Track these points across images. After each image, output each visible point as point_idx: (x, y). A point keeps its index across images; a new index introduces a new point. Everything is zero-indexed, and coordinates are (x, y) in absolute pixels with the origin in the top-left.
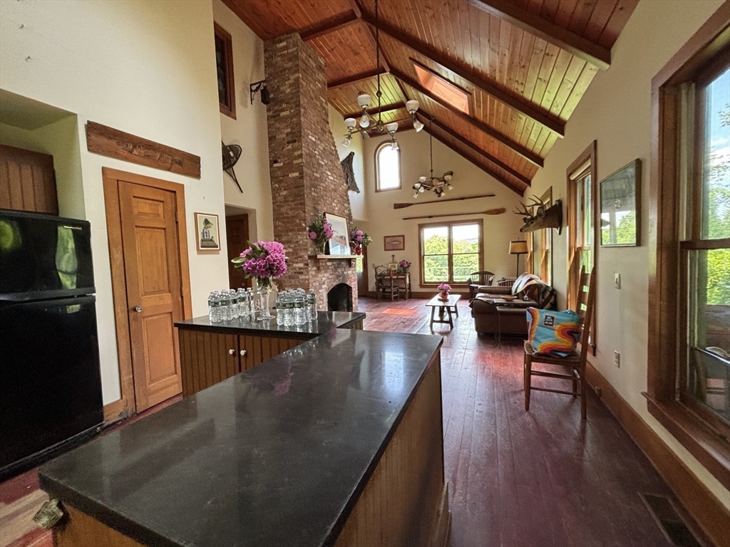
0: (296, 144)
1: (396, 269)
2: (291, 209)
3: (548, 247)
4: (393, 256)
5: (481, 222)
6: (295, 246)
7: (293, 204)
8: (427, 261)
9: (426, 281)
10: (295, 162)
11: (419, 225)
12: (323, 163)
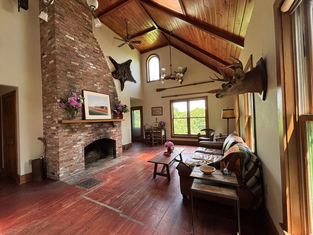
0: (52, 40)
1: (157, 126)
2: (50, 87)
3: (251, 113)
4: (156, 119)
5: (206, 98)
6: (52, 114)
7: (51, 83)
8: (175, 122)
9: (175, 133)
10: (52, 52)
11: (170, 101)
12: (85, 57)
